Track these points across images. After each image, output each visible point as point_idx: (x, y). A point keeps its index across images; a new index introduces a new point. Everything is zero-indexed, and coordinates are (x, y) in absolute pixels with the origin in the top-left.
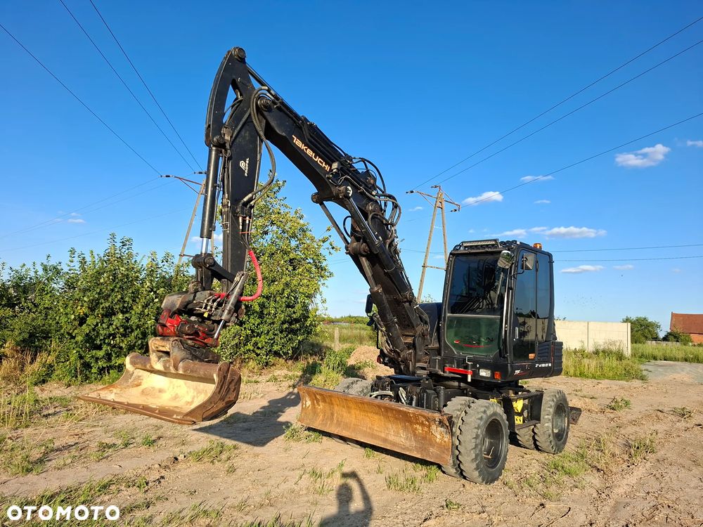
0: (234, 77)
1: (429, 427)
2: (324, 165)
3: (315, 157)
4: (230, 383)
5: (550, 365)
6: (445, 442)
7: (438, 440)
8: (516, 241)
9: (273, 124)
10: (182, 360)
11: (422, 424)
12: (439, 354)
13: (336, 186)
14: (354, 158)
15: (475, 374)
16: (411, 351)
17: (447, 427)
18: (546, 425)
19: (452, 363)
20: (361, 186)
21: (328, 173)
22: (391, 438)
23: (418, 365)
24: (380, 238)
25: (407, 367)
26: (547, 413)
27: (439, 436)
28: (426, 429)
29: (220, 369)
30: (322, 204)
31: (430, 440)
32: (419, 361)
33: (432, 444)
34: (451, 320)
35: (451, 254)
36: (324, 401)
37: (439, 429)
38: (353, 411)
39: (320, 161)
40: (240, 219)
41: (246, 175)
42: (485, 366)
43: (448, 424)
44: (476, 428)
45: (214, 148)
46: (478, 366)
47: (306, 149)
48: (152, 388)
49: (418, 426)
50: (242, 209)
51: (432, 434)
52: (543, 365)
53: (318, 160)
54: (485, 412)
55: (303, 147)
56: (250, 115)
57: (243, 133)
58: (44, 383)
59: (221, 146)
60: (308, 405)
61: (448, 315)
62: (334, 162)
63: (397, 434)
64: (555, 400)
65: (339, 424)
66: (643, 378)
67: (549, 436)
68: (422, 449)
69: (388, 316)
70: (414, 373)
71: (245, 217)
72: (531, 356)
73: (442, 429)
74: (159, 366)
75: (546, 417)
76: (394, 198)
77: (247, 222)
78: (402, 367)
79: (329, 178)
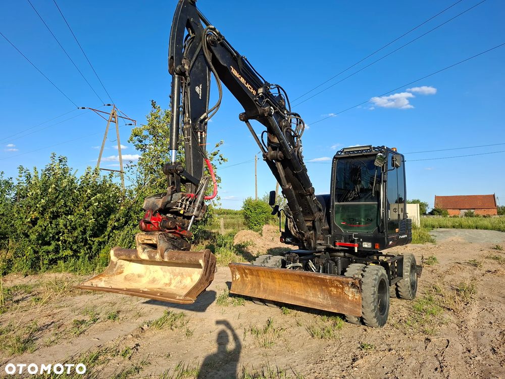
0: (188, 17)
1: (342, 289)
2: (252, 90)
3: (246, 84)
4: (211, 266)
5: (406, 236)
6: (356, 299)
7: (350, 298)
8: (384, 146)
9: (218, 56)
10: (166, 249)
11: (337, 287)
12: (330, 233)
13: (261, 107)
14: (272, 85)
15: (360, 246)
16: (312, 232)
17: (358, 287)
18: (406, 279)
19: (340, 239)
21: (255, 96)
22: (311, 299)
23: (318, 242)
24: (292, 147)
25: (310, 244)
26: (406, 271)
27: (351, 295)
28: (340, 290)
29: (205, 256)
30: (247, 122)
31: (344, 298)
32: (318, 239)
33: (345, 300)
34: (338, 207)
35: (334, 158)
36: (252, 274)
37: (351, 289)
38: (277, 281)
40: (199, 133)
41: (200, 98)
42: (367, 240)
43: (359, 286)
44: (373, 287)
45: (176, 76)
46: (361, 240)
47: (240, 77)
48: (132, 274)
49: (333, 289)
50: (200, 125)
51: (345, 294)
52: (403, 237)
53: (248, 86)
54: (377, 274)
55: (238, 76)
56: (202, 47)
57: (196, 63)
58: (5, 275)
59: (182, 74)
60: (237, 278)
61: (336, 203)
62: (259, 88)
63: (315, 295)
64: (410, 261)
65: (265, 291)
66: (432, 241)
67: (409, 287)
68: (337, 306)
69: (296, 206)
70: (315, 248)
71: (202, 132)
72: (397, 230)
73: (354, 290)
74: (144, 256)
75: (406, 274)
76: (299, 116)
77: (203, 136)
78: (305, 244)
79: (256, 101)
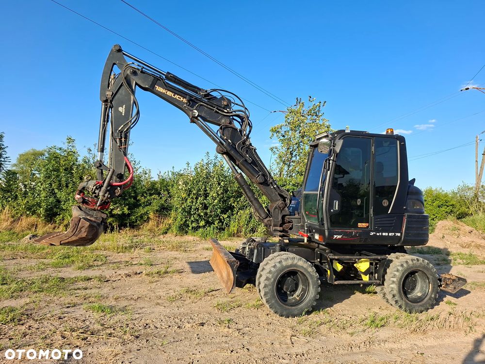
2: (182, 99)
3: (174, 95)
5: (399, 234)
9: (139, 82)
12: (300, 222)
15: (313, 237)
16: (271, 218)
20: (215, 108)
21: (185, 104)
23: (275, 228)
24: (229, 140)
26: (392, 275)
32: (276, 226)
34: (305, 196)
39: (178, 98)
40: (118, 140)
41: (123, 115)
45: (103, 103)
46: (314, 231)
47: (166, 92)
50: (118, 134)
52: (384, 234)
53: (177, 97)
55: (164, 91)
57: (120, 91)
59: (106, 101)
61: (305, 192)
64: (405, 265)
69: (248, 193)
71: (121, 138)
75: (392, 279)
77: (123, 141)
79: (185, 107)
